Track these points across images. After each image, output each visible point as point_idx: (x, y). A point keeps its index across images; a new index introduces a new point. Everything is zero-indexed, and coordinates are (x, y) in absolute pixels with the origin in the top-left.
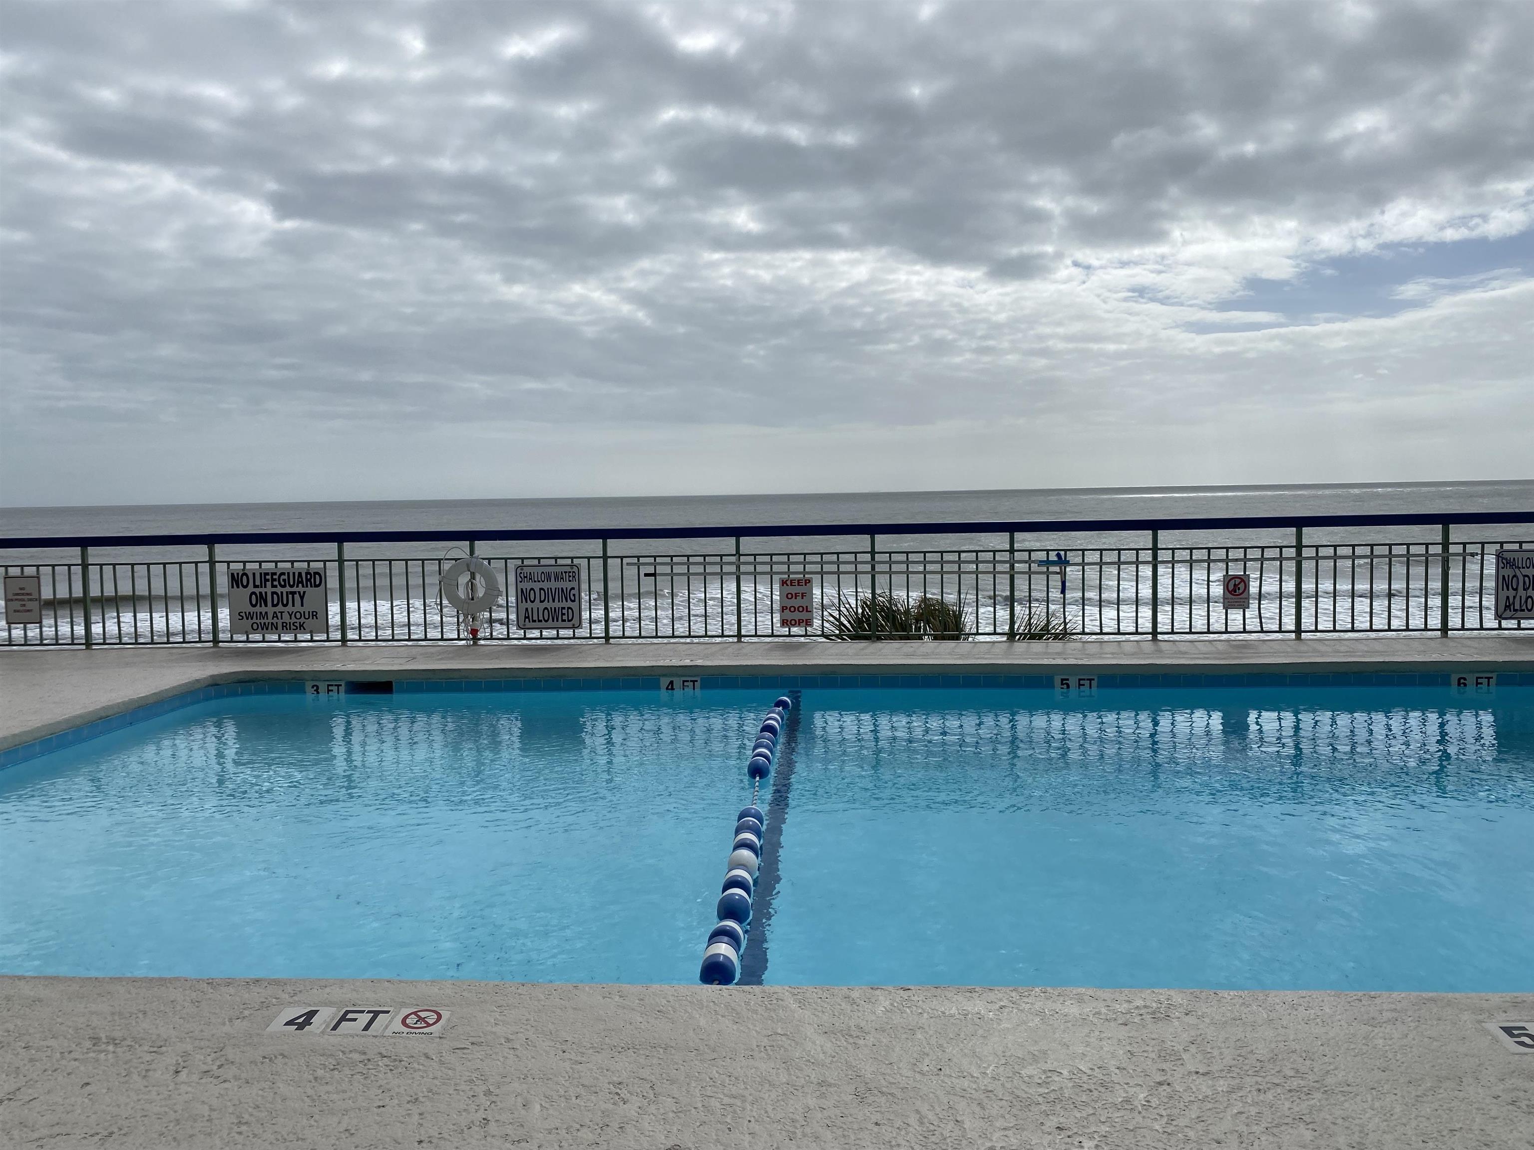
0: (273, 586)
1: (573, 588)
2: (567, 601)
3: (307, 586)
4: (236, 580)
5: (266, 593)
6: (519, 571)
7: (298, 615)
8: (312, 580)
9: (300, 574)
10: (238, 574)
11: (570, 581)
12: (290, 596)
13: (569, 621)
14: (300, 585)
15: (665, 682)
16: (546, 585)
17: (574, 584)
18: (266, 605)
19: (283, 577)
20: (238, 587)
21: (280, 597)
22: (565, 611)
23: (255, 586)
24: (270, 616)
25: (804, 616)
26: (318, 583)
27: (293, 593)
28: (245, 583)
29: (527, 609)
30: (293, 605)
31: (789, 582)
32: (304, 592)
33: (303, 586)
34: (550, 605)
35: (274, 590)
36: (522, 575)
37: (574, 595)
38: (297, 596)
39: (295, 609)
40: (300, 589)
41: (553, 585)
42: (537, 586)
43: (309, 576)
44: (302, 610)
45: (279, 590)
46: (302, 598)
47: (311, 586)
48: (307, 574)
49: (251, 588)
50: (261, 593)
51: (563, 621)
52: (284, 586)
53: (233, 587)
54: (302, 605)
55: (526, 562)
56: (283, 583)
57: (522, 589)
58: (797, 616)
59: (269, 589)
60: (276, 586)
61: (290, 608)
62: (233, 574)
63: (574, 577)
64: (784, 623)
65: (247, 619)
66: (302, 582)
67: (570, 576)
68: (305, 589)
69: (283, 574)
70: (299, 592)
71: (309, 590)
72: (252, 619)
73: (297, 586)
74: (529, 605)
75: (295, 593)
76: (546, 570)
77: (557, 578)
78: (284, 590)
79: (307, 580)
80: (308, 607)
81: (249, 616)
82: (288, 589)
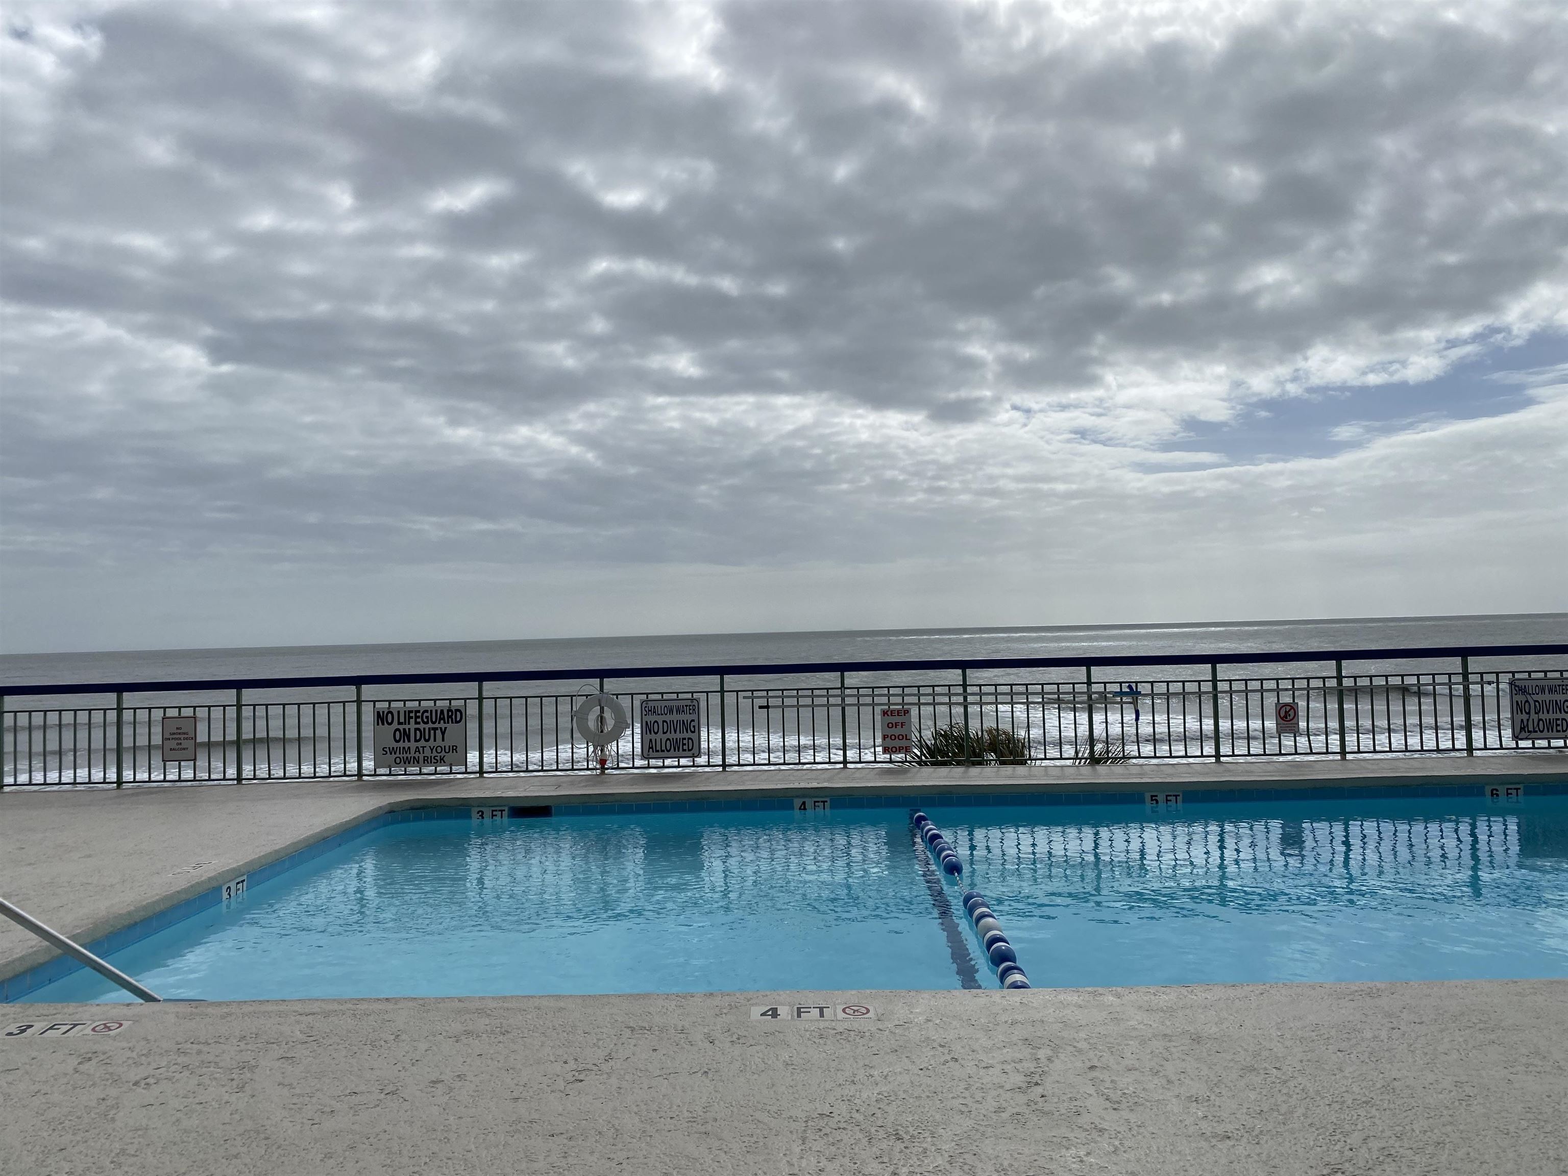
0: (416, 723)
1: (693, 721)
2: (687, 732)
3: (448, 723)
4: (381, 718)
5: (409, 729)
6: (644, 705)
7: (439, 750)
8: (454, 717)
9: (442, 711)
10: (383, 712)
11: (690, 714)
12: (432, 732)
13: (689, 750)
14: (442, 721)
15: (797, 802)
16: (668, 718)
17: (694, 717)
18: (409, 741)
19: (426, 714)
20: (383, 724)
21: (422, 734)
22: (685, 742)
23: (400, 723)
24: (413, 751)
25: (904, 743)
26: (458, 719)
27: (435, 729)
28: (390, 721)
29: (651, 740)
30: (435, 740)
31: (889, 713)
32: (446, 728)
33: (445, 723)
34: (671, 736)
35: (417, 726)
36: (647, 709)
37: (694, 727)
38: (438, 732)
39: (436, 744)
40: (442, 725)
41: (675, 717)
42: (660, 719)
43: (450, 714)
44: (442, 744)
45: (422, 726)
46: (443, 733)
47: (452, 723)
48: (448, 711)
49: (395, 725)
50: (404, 730)
51: (684, 750)
52: (427, 723)
53: (378, 724)
54: (443, 740)
55: (651, 697)
56: (426, 720)
57: (647, 722)
58: (897, 743)
59: (413, 726)
60: (419, 723)
61: (431, 743)
62: (378, 713)
63: (694, 710)
65: (391, 754)
66: (443, 719)
67: (690, 709)
68: (446, 725)
69: (427, 711)
70: (441, 728)
71: (450, 726)
72: (395, 753)
73: (439, 723)
74: (653, 736)
75: (437, 729)
76: (667, 704)
77: (678, 711)
78: (427, 726)
79: (449, 717)
80: (448, 743)
81: (393, 751)
82: (430, 725)
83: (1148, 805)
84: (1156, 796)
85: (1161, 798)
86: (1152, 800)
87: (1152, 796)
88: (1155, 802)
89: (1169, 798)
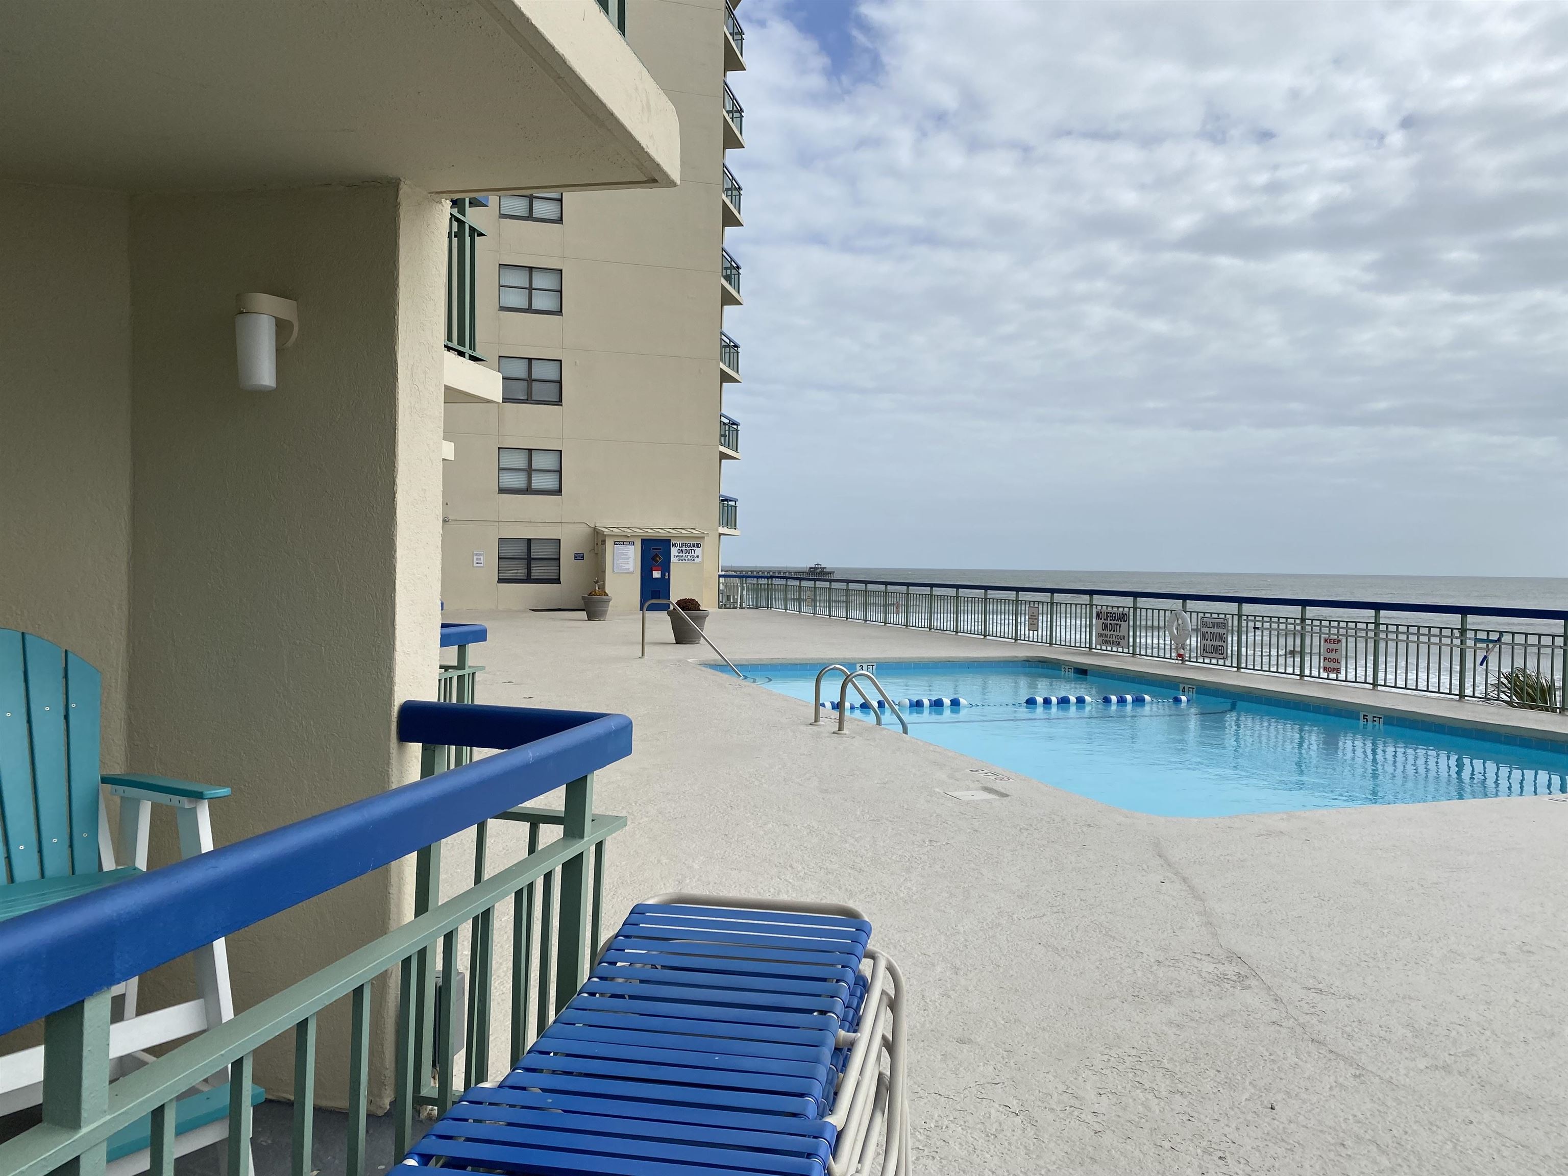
12: (1117, 626)
13: (1222, 654)
15: (1181, 686)
16: (1212, 630)
17: (1225, 631)
19: (1114, 615)
21: (1113, 627)
22: (1220, 648)
23: (1104, 619)
25: (1335, 665)
27: (1117, 624)
28: (1101, 618)
30: (1118, 632)
31: (1328, 641)
35: (1110, 622)
38: (1119, 627)
42: (1209, 630)
48: (1123, 614)
49: (1103, 621)
51: (1220, 654)
58: (1332, 665)
64: (1325, 669)
66: (1120, 619)
76: (1214, 620)
79: (1123, 618)
82: (1115, 622)
83: (1362, 722)
84: (1367, 716)
85: (1370, 718)
86: (1364, 719)
87: (1364, 715)
88: (1365, 720)
89: (1375, 719)
